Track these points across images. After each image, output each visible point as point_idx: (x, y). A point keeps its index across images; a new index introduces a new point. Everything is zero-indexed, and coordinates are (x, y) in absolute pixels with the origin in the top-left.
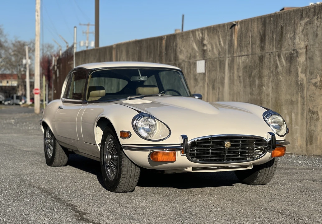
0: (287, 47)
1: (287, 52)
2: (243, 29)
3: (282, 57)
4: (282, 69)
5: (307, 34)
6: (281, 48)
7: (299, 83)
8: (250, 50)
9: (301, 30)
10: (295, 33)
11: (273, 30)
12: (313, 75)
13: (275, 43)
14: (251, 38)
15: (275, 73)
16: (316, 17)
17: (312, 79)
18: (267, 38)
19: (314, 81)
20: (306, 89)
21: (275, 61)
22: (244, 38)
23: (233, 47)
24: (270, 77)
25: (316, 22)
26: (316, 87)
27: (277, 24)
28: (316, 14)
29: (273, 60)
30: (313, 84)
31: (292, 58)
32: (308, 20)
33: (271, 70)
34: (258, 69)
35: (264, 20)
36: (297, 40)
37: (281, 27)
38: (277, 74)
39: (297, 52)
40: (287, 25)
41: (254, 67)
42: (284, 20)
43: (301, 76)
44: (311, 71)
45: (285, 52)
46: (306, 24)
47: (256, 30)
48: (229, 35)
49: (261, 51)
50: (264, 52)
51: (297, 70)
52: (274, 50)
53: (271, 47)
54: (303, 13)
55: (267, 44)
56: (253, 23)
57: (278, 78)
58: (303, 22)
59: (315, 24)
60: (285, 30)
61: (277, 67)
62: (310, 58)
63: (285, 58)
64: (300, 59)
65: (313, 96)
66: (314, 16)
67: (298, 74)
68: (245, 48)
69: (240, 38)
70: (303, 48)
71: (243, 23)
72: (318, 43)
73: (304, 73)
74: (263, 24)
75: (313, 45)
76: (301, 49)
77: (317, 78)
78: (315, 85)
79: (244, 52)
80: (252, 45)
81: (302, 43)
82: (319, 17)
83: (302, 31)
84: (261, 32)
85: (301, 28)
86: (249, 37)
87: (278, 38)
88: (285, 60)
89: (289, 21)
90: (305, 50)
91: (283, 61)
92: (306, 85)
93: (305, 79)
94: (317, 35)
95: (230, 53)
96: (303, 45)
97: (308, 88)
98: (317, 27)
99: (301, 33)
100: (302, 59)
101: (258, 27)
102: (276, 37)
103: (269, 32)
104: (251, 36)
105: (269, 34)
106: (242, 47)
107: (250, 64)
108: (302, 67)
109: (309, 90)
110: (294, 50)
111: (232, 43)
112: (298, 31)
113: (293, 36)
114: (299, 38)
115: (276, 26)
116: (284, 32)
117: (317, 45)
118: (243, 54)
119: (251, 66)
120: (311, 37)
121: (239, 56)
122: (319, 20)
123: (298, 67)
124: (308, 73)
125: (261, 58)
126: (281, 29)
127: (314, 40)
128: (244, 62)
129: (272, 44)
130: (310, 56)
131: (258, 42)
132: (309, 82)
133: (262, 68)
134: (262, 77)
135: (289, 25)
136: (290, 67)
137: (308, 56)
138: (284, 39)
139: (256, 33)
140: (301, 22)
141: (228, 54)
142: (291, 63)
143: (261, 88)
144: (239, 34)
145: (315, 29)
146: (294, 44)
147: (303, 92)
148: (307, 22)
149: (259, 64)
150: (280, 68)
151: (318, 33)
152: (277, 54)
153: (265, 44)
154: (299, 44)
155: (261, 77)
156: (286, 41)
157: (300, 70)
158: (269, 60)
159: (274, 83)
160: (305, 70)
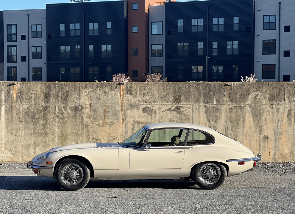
0: (72, 103)
1: (72, 106)
2: (24, 88)
3: (67, 108)
4: (68, 115)
5: (91, 97)
6: (66, 103)
7: (84, 124)
8: (33, 102)
9: (85, 95)
10: (80, 96)
11: (58, 92)
12: (96, 120)
13: (60, 99)
14: (33, 94)
15: (60, 117)
16: (99, 89)
17: (95, 122)
18: (52, 96)
19: (97, 123)
20: (90, 127)
21: (60, 110)
22: (25, 94)
23: (11, 98)
24: (55, 119)
25: (98, 91)
26: (99, 126)
27: (62, 89)
28: (99, 87)
29: (58, 110)
30: (96, 124)
31: (77, 110)
32: (91, 90)
33: (57, 115)
34: (42, 114)
35: (48, 85)
36: (82, 100)
37: (66, 91)
38: (63, 118)
39: (82, 106)
40: (72, 90)
41: (37, 112)
42: (69, 87)
43: (86, 120)
44: (95, 117)
45: (70, 106)
46: (91, 92)
47: (39, 90)
48: (6, 90)
49: (45, 103)
50: (49, 104)
51: (82, 116)
52: (60, 103)
53: (56, 102)
54: (87, 86)
55: (52, 100)
56: (36, 85)
57: (64, 120)
58: (87, 91)
59: (98, 93)
60: (71, 93)
61: (62, 114)
62: (93, 111)
63: (71, 109)
64: (85, 110)
65: (96, 131)
66: (97, 88)
67: (83, 118)
68: (27, 100)
69: (20, 93)
70: (87, 105)
71: (24, 84)
72: (101, 103)
73: (89, 118)
74: (47, 87)
75: (95, 104)
76: (85, 105)
77: (100, 121)
78: (98, 125)
79: (26, 103)
80: (35, 99)
81: (86, 102)
82: (101, 89)
83: (87, 95)
84: (45, 92)
85: (85, 93)
86: (31, 94)
87: (64, 97)
88: (70, 110)
89: (74, 88)
90: (89, 106)
91: (69, 110)
92: (90, 125)
93: (89, 122)
94: (99, 99)
95: (8, 102)
96: (87, 103)
97: (92, 127)
98: (100, 94)
99: (85, 97)
100: (87, 111)
101: (41, 89)
102: (61, 96)
103: (54, 92)
104: (33, 93)
105: (54, 94)
106: (23, 99)
107: (33, 111)
108: (86, 115)
109: (93, 128)
110: (79, 105)
111: (10, 96)
112: (83, 95)
113: (78, 97)
114: (84, 99)
115: (62, 90)
116: (70, 94)
117: (100, 104)
118: (25, 104)
119: (34, 112)
120: (94, 99)
121: (19, 105)
122: (101, 91)
123: (84, 115)
124: (92, 118)
125: (46, 108)
126: (67, 92)
127: (97, 101)
128: (25, 109)
129: (56, 100)
130: (94, 109)
131: (42, 97)
132: (93, 123)
133: (47, 114)
134: (47, 119)
135: (74, 91)
136: (76, 114)
137: (92, 109)
138: (69, 99)
139: (40, 92)
140: (86, 90)
141: (5, 103)
142: (76, 113)
143: (46, 126)
144: (19, 91)
145: (98, 95)
146: (79, 102)
147: (88, 128)
148: (91, 91)
149: (44, 111)
150: (65, 114)
151: (100, 97)
152: (62, 106)
153: (50, 99)
154: (84, 102)
155: (45, 119)
156: (72, 100)
157: (84, 116)
158: (54, 109)
159: (60, 123)
160: (90, 116)
